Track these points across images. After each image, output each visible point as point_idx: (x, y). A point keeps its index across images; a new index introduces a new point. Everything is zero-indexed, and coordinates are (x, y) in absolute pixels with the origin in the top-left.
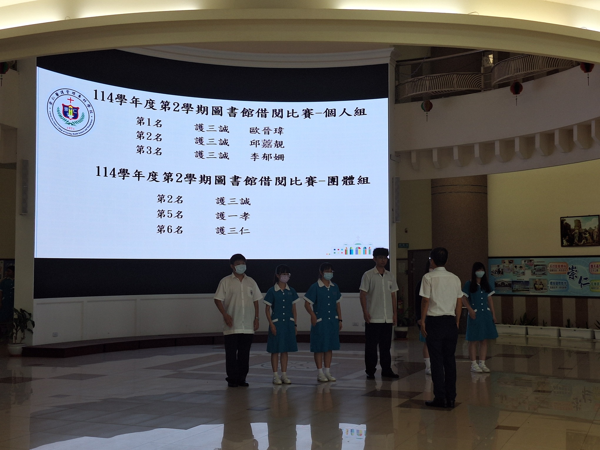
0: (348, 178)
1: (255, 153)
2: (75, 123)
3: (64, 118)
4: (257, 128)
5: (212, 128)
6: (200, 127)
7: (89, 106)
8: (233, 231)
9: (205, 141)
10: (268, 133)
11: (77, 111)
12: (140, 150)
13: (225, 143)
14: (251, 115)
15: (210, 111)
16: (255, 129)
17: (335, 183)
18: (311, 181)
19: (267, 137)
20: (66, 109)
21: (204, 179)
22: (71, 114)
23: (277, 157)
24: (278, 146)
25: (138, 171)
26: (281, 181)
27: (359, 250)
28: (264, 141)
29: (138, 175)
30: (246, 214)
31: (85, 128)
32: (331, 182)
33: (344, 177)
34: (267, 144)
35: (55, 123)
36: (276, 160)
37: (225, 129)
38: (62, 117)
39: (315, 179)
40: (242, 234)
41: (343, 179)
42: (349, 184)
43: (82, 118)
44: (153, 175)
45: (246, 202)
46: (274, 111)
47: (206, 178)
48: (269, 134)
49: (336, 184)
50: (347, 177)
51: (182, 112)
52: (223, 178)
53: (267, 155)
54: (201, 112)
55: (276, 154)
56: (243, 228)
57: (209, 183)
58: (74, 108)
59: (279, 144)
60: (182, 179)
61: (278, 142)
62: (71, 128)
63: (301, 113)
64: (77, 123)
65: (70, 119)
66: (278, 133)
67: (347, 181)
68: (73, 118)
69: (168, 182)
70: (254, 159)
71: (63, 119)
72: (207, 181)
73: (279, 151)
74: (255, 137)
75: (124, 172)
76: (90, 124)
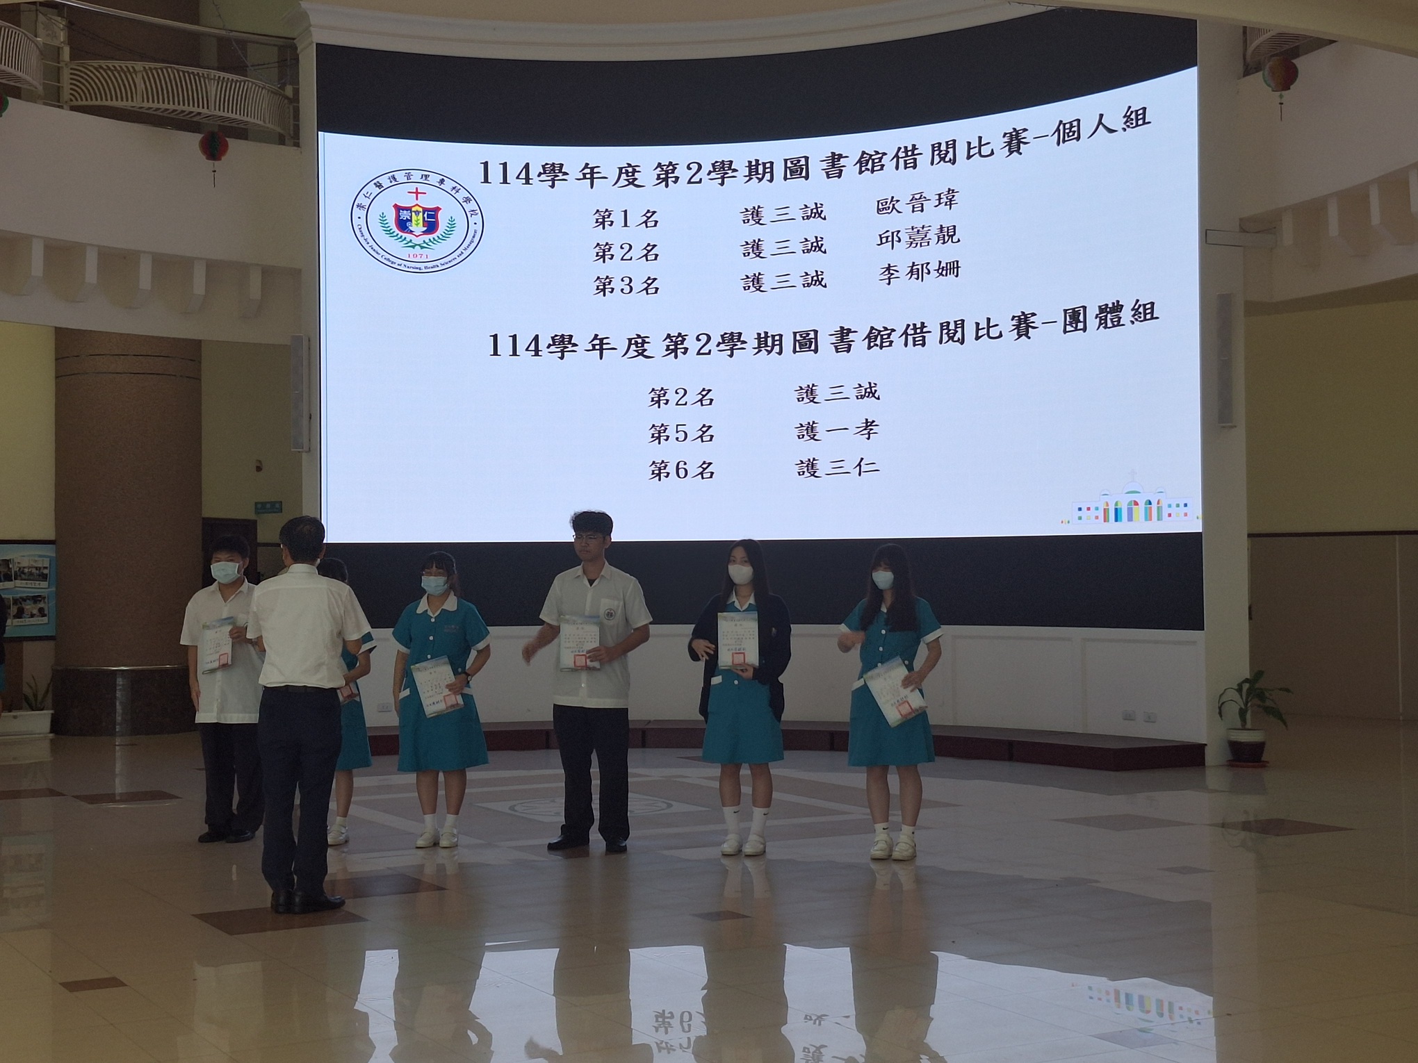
0: (1108, 310)
1: (889, 265)
2: (430, 244)
3: (399, 236)
4: (894, 199)
5: (783, 214)
6: (755, 215)
7: (467, 200)
8: (838, 468)
9: (767, 249)
10: (920, 209)
11: (435, 216)
12: (604, 286)
13: (817, 246)
14: (879, 167)
15: (779, 170)
16: (888, 203)
17: (1080, 326)
18: (1023, 325)
19: (918, 220)
20: (405, 215)
21: (767, 342)
22: (417, 225)
23: (943, 267)
24: (946, 241)
25: (598, 337)
26: (952, 332)
27: (1135, 508)
28: (911, 230)
29: (600, 345)
30: (869, 424)
31: (458, 252)
32: (1071, 324)
33: (1100, 307)
34: (918, 237)
35: (374, 248)
36: (941, 276)
37: (816, 212)
38: (395, 234)
39: (1032, 319)
40: (860, 474)
41: (1098, 313)
42: (1111, 325)
43: (448, 229)
44: (636, 343)
45: (870, 392)
46: (936, 147)
47: (770, 340)
48: (922, 211)
49: (1082, 327)
50: (1107, 305)
51: (710, 185)
52: (813, 337)
53: (920, 267)
54: (757, 178)
55: (940, 262)
56: (862, 459)
57: (778, 351)
58: (425, 210)
59: (948, 235)
60: (712, 345)
61: (946, 229)
62: (419, 256)
63: (998, 143)
64: (435, 242)
65: (417, 236)
66: (946, 205)
67: (1106, 316)
68: (425, 233)
69: (676, 357)
70: (887, 281)
71: (396, 238)
72: (773, 345)
73: (947, 253)
74: (890, 222)
75: (563, 343)
76: (472, 242)
